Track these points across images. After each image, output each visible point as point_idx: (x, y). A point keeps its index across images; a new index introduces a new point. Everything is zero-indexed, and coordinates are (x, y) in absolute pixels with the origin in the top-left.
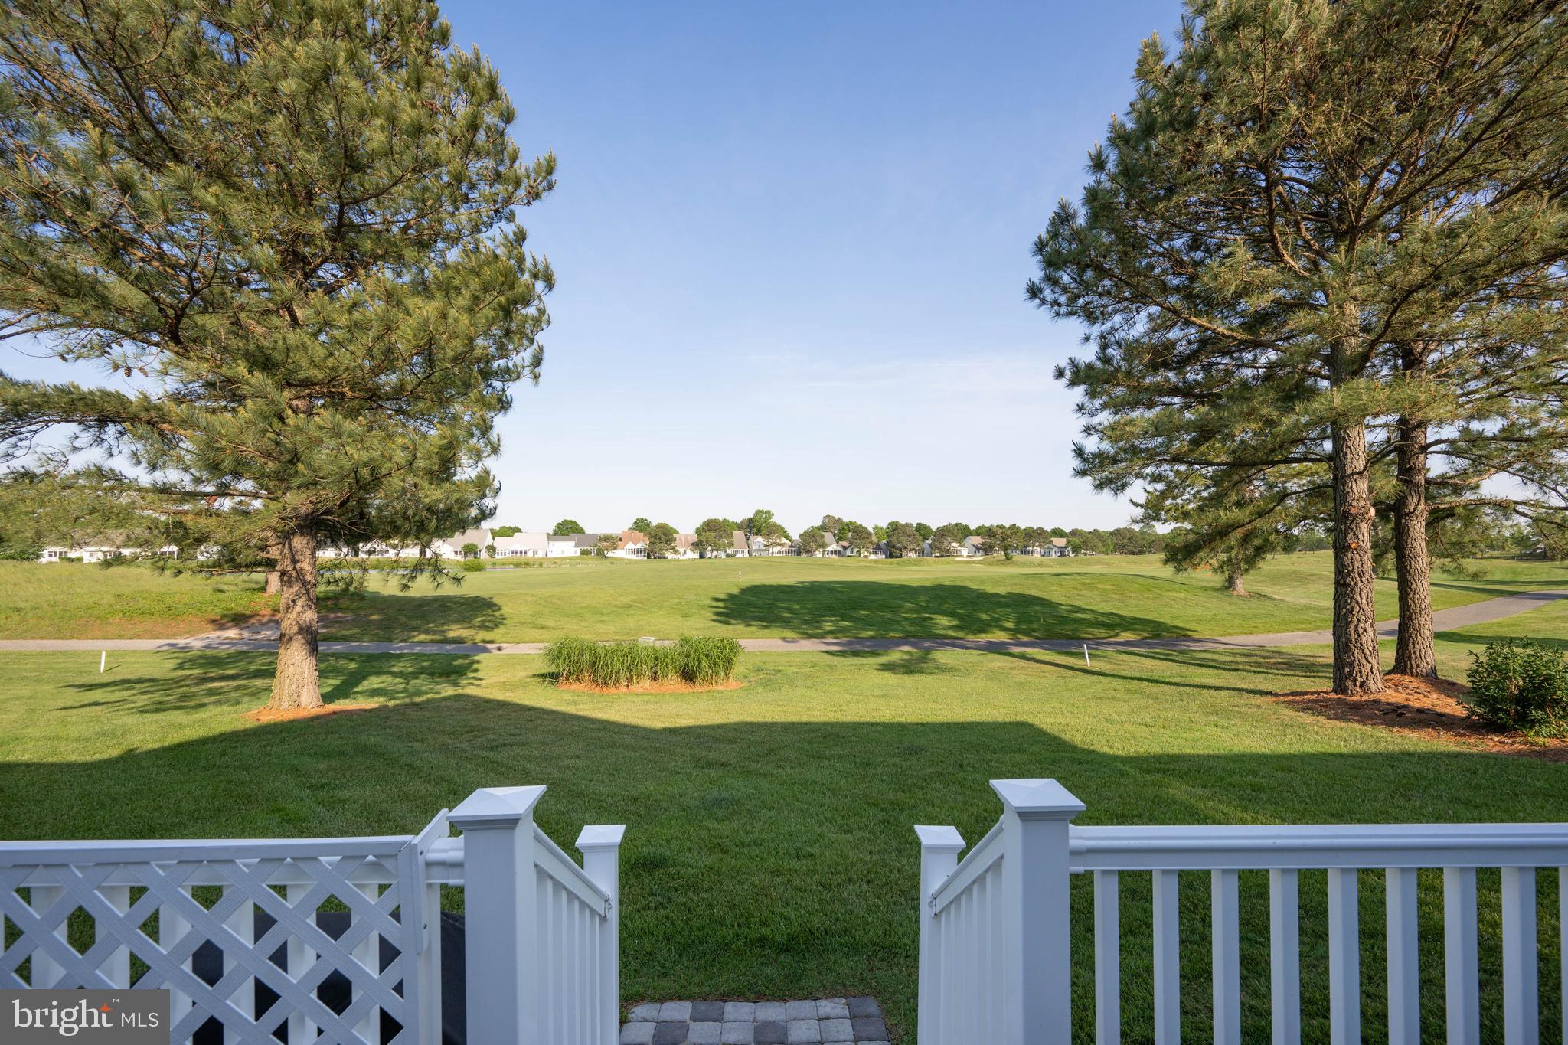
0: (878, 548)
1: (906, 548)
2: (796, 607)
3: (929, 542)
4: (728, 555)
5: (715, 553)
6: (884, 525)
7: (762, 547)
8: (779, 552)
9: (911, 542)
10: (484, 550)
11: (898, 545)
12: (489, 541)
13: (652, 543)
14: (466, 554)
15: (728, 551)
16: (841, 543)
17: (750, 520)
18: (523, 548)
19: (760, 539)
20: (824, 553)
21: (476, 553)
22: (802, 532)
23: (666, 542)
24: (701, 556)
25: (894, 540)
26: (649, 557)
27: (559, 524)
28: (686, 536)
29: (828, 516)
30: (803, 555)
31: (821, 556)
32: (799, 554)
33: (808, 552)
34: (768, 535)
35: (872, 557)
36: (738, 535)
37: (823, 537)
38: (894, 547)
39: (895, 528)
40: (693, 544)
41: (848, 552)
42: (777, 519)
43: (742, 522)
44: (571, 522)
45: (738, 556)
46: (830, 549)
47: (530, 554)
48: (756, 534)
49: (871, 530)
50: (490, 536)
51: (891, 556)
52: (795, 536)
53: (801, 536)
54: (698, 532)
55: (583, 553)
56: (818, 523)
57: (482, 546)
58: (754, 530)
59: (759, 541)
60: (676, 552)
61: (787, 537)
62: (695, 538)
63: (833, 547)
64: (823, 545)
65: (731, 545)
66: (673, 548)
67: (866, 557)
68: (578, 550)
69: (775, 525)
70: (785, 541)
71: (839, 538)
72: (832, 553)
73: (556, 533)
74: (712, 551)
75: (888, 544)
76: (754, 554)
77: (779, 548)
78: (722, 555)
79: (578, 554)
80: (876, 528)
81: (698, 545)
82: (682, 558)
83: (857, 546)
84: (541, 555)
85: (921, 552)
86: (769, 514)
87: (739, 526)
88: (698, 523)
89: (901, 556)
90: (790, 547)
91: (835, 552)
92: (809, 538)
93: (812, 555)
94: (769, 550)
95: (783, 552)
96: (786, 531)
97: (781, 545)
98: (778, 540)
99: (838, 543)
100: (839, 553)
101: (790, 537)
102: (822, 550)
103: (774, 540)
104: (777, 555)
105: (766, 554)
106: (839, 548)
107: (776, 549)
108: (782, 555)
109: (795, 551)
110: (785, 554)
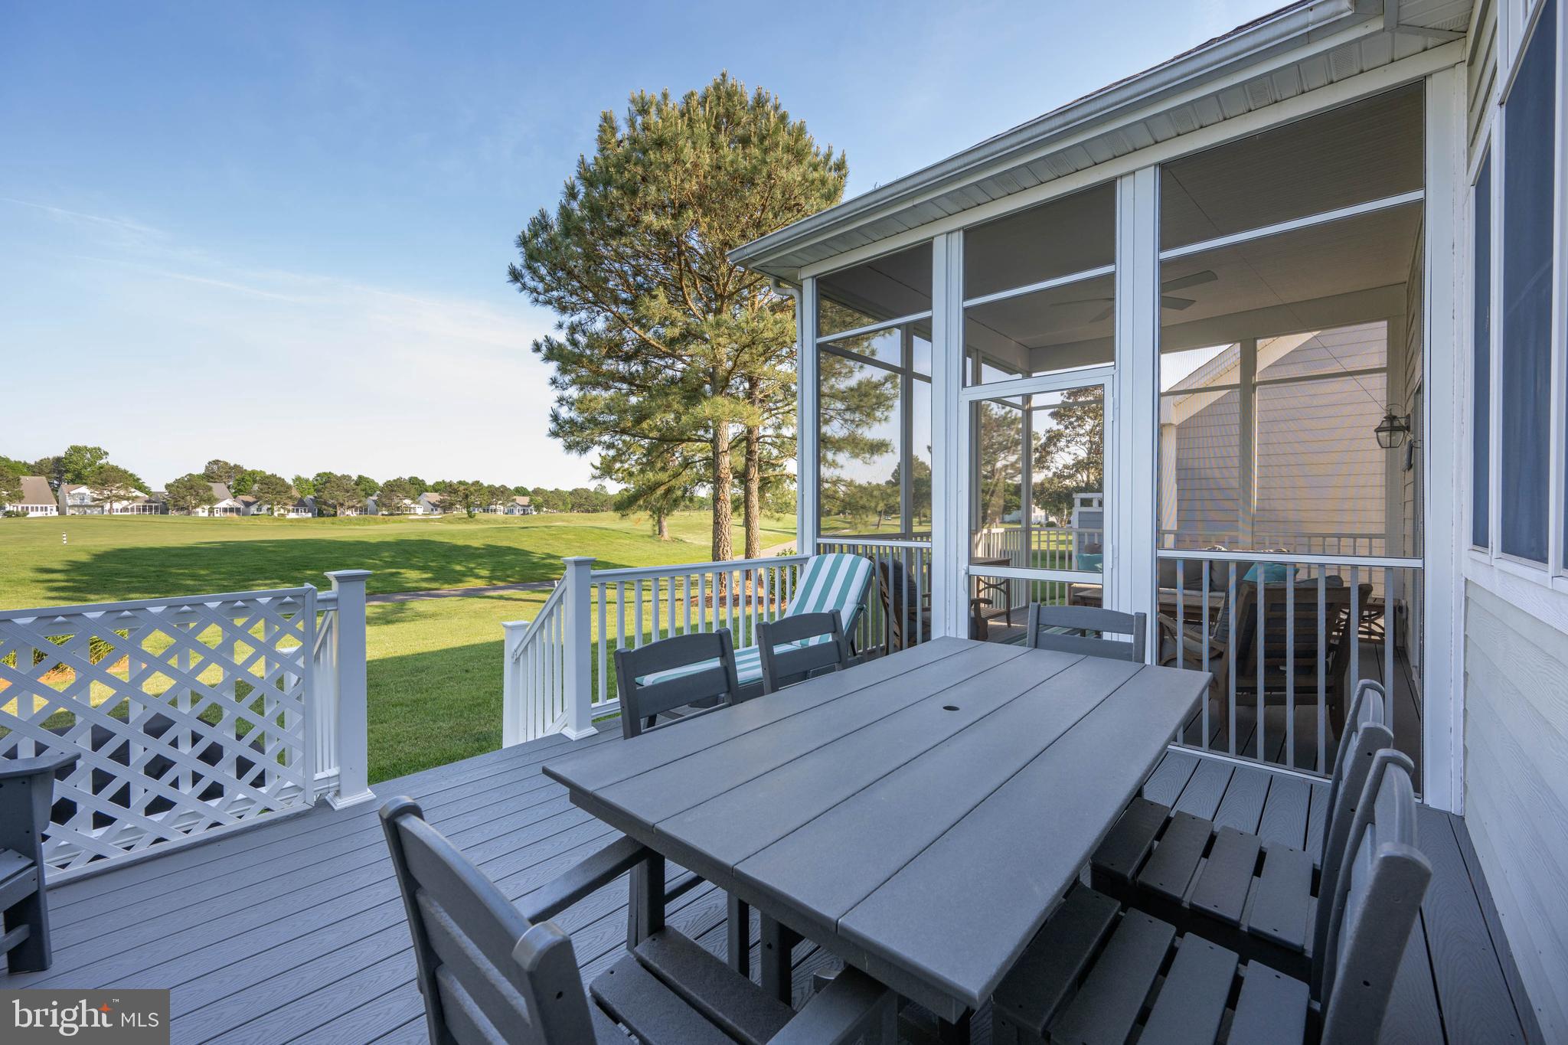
0: (300, 504)
1: (342, 505)
2: (202, 572)
3: (375, 498)
4: (8, 515)
6: (310, 475)
7: (87, 502)
8: (125, 509)
9: (350, 498)
11: (331, 502)
15: (9, 509)
16: (241, 497)
17: (58, 462)
19: (82, 490)
20: (211, 511)
22: (171, 481)
25: (326, 495)
29: (216, 462)
30: (173, 514)
31: (206, 514)
32: (164, 510)
33: (182, 509)
34: (100, 484)
35: (292, 515)
36: (32, 483)
37: (210, 489)
38: (325, 503)
39: (326, 481)
41: (253, 509)
43: (40, 463)
45: (33, 515)
46: (223, 504)
48: (74, 482)
49: (291, 482)
51: (321, 514)
52: (157, 487)
53: (167, 486)
56: (200, 470)
58: (69, 476)
59: (81, 492)
61: (141, 487)
63: (228, 503)
64: (211, 500)
65: (16, 499)
67: (283, 515)
69: (115, 469)
70: (137, 493)
71: (238, 492)
72: (225, 510)
75: (316, 500)
76: (70, 512)
77: (125, 503)
80: (298, 479)
83: (267, 502)
85: (364, 510)
86: (98, 453)
87: (34, 470)
89: (335, 515)
90: (146, 501)
91: (231, 510)
92: (184, 490)
93: (189, 514)
94: (102, 507)
95: (132, 510)
96: (139, 479)
97: (128, 499)
98: (122, 493)
99: (235, 497)
100: (238, 510)
101: (146, 488)
102: (207, 507)
103: (114, 492)
104: (119, 513)
105: (96, 512)
106: (237, 505)
107: (117, 506)
108: (130, 513)
109: (156, 508)
110: (135, 513)
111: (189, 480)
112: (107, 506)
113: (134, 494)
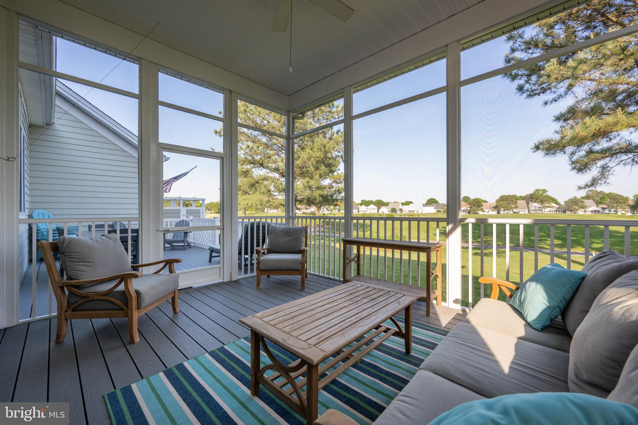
4: (514, 213)
5: (506, 212)
7: (537, 209)
8: (550, 211)
10: (399, 210)
12: (401, 207)
13: (471, 207)
14: (392, 212)
15: (515, 210)
17: (531, 195)
18: (413, 209)
19: (536, 204)
21: (396, 211)
22: (567, 200)
23: (478, 206)
24: (498, 213)
26: (469, 213)
27: (428, 200)
28: (490, 204)
30: (568, 212)
31: (582, 213)
32: (564, 212)
33: (572, 211)
34: (542, 202)
35: (630, 214)
36: (521, 203)
37: (584, 202)
40: (493, 207)
41: (606, 211)
42: (549, 194)
43: (526, 196)
44: (433, 199)
45: (521, 213)
46: (591, 209)
47: (416, 212)
48: (535, 202)
50: (401, 205)
52: (562, 203)
53: (565, 202)
54: (498, 201)
55: (438, 211)
57: (397, 209)
58: (534, 200)
59: (535, 205)
60: (484, 211)
61: (557, 203)
62: (495, 204)
63: (594, 208)
64: (583, 207)
65: (516, 207)
66: (482, 209)
68: (436, 210)
69: (548, 196)
70: (553, 205)
71: (598, 203)
72: (592, 211)
73: (427, 204)
74: (504, 210)
76: (531, 212)
77: (549, 209)
78: (511, 212)
79: (436, 212)
81: (496, 208)
82: (487, 214)
83: (614, 208)
84: (420, 212)
86: (544, 191)
87: (522, 198)
88: (498, 197)
90: (558, 208)
91: (595, 211)
92: (571, 203)
93: (575, 213)
94: (542, 210)
95: (552, 211)
96: (556, 200)
97: (550, 207)
98: (548, 205)
99: (597, 206)
100: (598, 211)
101: (559, 203)
102: (583, 210)
103: (545, 205)
104: (548, 213)
105: (540, 212)
106: (598, 209)
107: (546, 210)
108: (551, 213)
109: (561, 211)
110: (553, 212)
111: (574, 199)
112: (543, 211)
113: (552, 205)
